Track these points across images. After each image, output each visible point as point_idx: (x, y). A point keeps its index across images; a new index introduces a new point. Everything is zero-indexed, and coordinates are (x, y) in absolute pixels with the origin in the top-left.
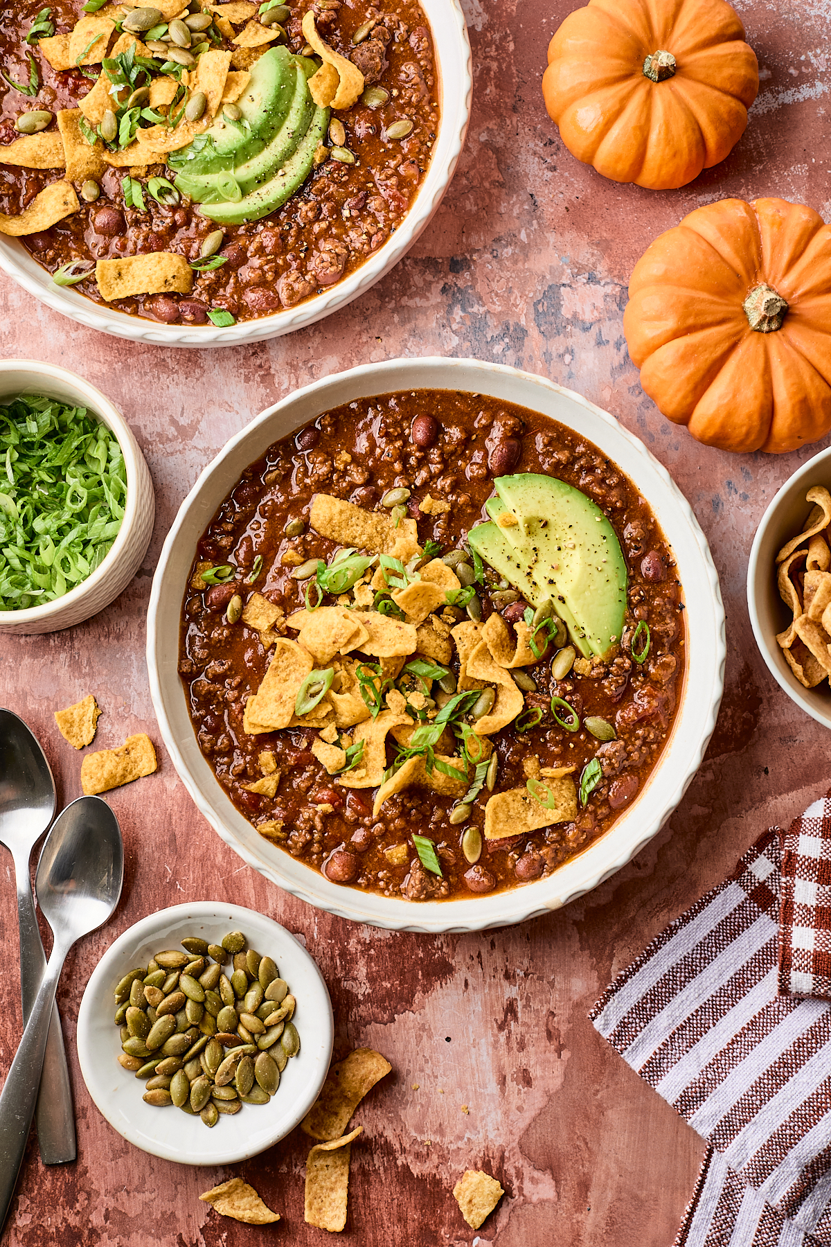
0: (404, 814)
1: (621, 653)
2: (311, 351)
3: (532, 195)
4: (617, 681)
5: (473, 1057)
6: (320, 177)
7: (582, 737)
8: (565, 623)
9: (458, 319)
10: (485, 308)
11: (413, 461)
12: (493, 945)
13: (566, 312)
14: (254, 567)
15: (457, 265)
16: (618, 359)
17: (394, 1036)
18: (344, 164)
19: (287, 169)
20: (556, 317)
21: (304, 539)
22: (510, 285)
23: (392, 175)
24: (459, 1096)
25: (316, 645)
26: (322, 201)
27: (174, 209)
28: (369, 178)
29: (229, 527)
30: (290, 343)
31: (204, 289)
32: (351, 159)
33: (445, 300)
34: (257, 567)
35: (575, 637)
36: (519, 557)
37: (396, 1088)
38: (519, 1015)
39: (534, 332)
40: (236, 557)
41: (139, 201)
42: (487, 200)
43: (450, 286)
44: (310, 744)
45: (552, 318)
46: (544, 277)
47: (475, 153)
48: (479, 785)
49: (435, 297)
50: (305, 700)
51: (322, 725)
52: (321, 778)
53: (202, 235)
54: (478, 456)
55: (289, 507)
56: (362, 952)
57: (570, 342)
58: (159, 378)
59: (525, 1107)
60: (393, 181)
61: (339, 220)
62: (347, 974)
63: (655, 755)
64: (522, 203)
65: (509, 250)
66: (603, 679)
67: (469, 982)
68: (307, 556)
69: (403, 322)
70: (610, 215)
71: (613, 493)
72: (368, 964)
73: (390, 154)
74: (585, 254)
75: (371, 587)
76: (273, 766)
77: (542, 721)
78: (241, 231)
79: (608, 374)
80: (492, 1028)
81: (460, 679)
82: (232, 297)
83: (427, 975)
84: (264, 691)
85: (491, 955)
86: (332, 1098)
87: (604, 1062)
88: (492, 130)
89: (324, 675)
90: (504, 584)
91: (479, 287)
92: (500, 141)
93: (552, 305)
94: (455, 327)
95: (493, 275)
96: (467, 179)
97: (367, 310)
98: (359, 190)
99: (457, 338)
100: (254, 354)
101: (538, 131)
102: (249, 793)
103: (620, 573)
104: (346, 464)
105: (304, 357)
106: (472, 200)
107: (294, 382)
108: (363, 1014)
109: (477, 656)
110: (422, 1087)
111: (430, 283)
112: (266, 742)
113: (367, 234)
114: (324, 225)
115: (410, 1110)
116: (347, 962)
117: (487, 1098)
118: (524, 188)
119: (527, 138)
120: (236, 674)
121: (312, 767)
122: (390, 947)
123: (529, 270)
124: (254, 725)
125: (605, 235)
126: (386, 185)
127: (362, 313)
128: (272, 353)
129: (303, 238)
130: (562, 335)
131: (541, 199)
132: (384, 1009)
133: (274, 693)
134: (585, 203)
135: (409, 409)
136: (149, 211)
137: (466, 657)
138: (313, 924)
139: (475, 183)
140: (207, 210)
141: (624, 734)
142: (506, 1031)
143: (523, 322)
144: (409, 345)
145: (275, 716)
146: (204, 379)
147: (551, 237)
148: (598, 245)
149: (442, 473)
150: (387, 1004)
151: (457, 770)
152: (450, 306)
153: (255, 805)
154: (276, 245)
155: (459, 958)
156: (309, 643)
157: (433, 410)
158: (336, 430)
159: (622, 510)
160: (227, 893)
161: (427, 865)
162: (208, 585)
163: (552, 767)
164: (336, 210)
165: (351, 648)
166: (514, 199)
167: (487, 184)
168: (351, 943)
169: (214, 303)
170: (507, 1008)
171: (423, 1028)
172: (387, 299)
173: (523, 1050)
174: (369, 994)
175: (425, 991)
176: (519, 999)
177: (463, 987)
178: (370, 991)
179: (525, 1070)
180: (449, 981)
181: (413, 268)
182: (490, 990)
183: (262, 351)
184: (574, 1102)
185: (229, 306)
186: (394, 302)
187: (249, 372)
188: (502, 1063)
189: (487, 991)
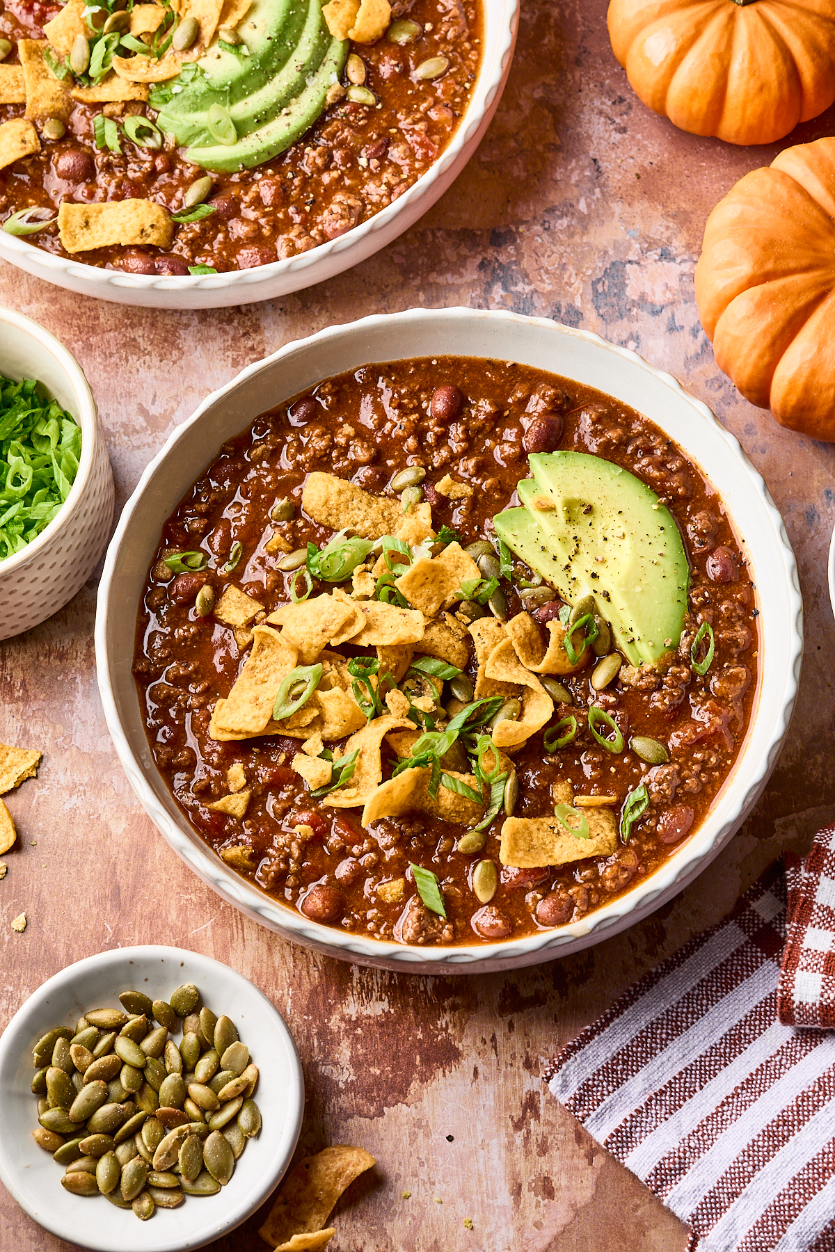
0: (401, 842)
1: (678, 662)
3: (595, 160)
4: (671, 694)
5: (481, 1160)
6: (334, 119)
7: (626, 760)
8: (609, 625)
9: (498, 298)
10: (532, 287)
11: (430, 438)
12: (511, 1027)
13: (631, 293)
14: (231, 557)
15: (499, 237)
16: (694, 346)
17: (382, 1134)
18: (362, 105)
19: (293, 108)
20: (619, 299)
21: (294, 525)
22: (564, 261)
23: (420, 120)
24: (461, 1207)
25: (302, 635)
26: (335, 147)
27: (155, 153)
28: (393, 122)
29: (203, 508)
30: (289, 323)
31: (186, 243)
32: (370, 99)
33: (482, 277)
34: (235, 556)
35: (621, 641)
36: (556, 548)
37: (381, 1196)
38: (542, 1112)
39: (590, 314)
40: (210, 543)
41: (113, 142)
42: (540, 166)
43: (490, 262)
44: (289, 759)
45: (614, 300)
46: (606, 252)
47: (527, 112)
48: (495, 811)
49: (471, 274)
50: (286, 702)
51: (306, 736)
52: (301, 800)
53: (186, 184)
54: (510, 434)
55: (277, 488)
56: (346, 1031)
57: (635, 327)
58: (127, 361)
59: (545, 1223)
60: (421, 126)
61: (354, 170)
62: (326, 1057)
63: (717, 784)
64: (583, 169)
65: (565, 222)
66: (655, 690)
67: (480, 1070)
68: (295, 545)
69: (430, 301)
70: (691, 183)
71: (676, 478)
72: (354, 1048)
73: (418, 96)
74: (659, 227)
75: (372, 575)
76: (243, 781)
77: (577, 738)
78: (235, 178)
79: (681, 364)
80: (507, 1126)
81: (478, 684)
82: (220, 254)
83: (426, 1061)
84: (237, 694)
85: (508, 1039)
86: (299, 1203)
88: (549, 85)
89: (308, 673)
90: (536, 580)
91: (525, 263)
92: (558, 98)
93: (615, 285)
95: (543, 250)
96: (516, 141)
97: (387, 286)
98: (379, 136)
100: (244, 334)
101: (606, 88)
102: (212, 812)
103: (680, 570)
104: (349, 438)
106: (521, 166)
108: (344, 1106)
109: (499, 656)
110: (414, 1195)
111: (465, 258)
112: (236, 755)
113: (388, 184)
114: (335, 174)
115: (398, 1222)
116: (327, 1042)
117: (497, 1210)
118: (586, 152)
119: (593, 95)
120: (203, 678)
121: (291, 787)
122: (381, 1025)
123: (587, 244)
124: (223, 730)
125: (684, 205)
126: (413, 130)
127: (380, 290)
128: (267, 334)
129: (309, 189)
130: (625, 319)
131: (606, 164)
132: (371, 1100)
133: (249, 695)
134: (660, 169)
135: (428, 379)
136: (124, 156)
137: (486, 657)
138: (286, 997)
139: (526, 145)
140: (193, 155)
141: (679, 757)
142: (524, 1130)
143: (578, 303)
145: (248, 719)
146: (182, 363)
147: (617, 208)
148: (674, 217)
149: (466, 453)
150: (375, 1094)
151: (469, 787)
152: (488, 284)
153: (219, 828)
154: (275, 196)
155: (467, 1041)
156: (293, 634)
157: (458, 380)
158: (338, 401)
159: (686, 499)
161: (427, 902)
162: (173, 574)
163: (589, 795)
164: (351, 157)
165: (344, 638)
166: (573, 163)
167: (540, 148)
168: (333, 1020)
169: (198, 260)
170: (526, 1103)
171: (418, 1124)
172: (411, 275)
173: (544, 1153)
174: (352, 1082)
175: (423, 1080)
176: (541, 1092)
177: (472, 1076)
178: (354, 1078)
179: (546, 1179)
180: (453, 1068)
181: (446, 241)
182: (505, 1081)
183: (255, 331)
184: (607, 1218)
185: (216, 263)
186: (419, 278)
187: (238, 356)
188: (517, 1169)
189: (501, 1081)
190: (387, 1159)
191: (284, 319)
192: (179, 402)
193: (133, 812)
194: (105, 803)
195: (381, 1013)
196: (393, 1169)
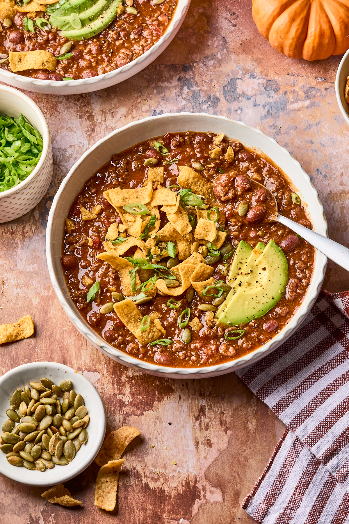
2: (113, 105)
3: (224, 37)
5: (183, 432)
6: (120, 20)
9: (186, 93)
10: (199, 88)
13: (239, 91)
15: (186, 68)
16: (264, 112)
17: (143, 422)
18: (132, 14)
19: (104, 15)
20: (234, 93)
22: (212, 78)
23: (155, 20)
24: (175, 451)
26: (121, 31)
27: (48, 32)
28: (144, 21)
30: (102, 101)
31: (62, 69)
32: (135, 12)
33: (179, 84)
37: (143, 446)
38: (206, 413)
39: (223, 99)
41: (31, 28)
42: (202, 39)
43: (182, 78)
45: (232, 94)
46: (229, 75)
47: (196, 18)
49: (175, 83)
53: (61, 45)
56: (128, 381)
57: (241, 104)
59: (208, 457)
60: (155, 23)
61: (128, 40)
62: (120, 392)
64: (219, 41)
65: (212, 62)
67: (182, 397)
69: (159, 93)
70: (262, 47)
72: (131, 388)
73: (154, 11)
74: (249, 64)
78: (81, 43)
79: (259, 119)
80: (193, 419)
82: (75, 73)
83: (160, 393)
85: (193, 384)
86: (110, 449)
87: (248, 437)
88: (205, 7)
91: (196, 79)
92: (209, 12)
93: (232, 88)
94: (184, 96)
95: (203, 73)
96: (192, 29)
97: (141, 87)
98: (139, 27)
99: (185, 101)
100: (84, 106)
101: (228, 9)
105: (109, 108)
106: (194, 39)
107: (104, 119)
108: (128, 411)
110: (156, 446)
111: (173, 76)
113: (142, 46)
114: (121, 42)
115: (149, 457)
116: (120, 386)
117: (189, 452)
118: (220, 34)
119: (223, 11)
122: (142, 379)
123: (221, 71)
125: (259, 56)
126: (152, 24)
127: (138, 88)
128: (93, 106)
129: (111, 47)
130: (237, 101)
131: (228, 39)
132: (138, 409)
134: (250, 42)
136: (36, 33)
138: (104, 368)
139: (196, 31)
140: (64, 33)
142: (199, 420)
143: (218, 95)
144: (161, 104)
146: (59, 117)
147: (233, 57)
148: (256, 61)
150: (140, 406)
152: (182, 86)
154: (97, 50)
155: (176, 385)
160: (62, 352)
164: (128, 35)
166: (215, 39)
167: (202, 32)
168: (123, 377)
169: (66, 75)
170: (200, 410)
171: (157, 418)
172: (151, 83)
173: (208, 430)
174: (131, 402)
175: (159, 401)
176: (206, 405)
177: (178, 399)
178: (132, 400)
179: (209, 439)
180: (171, 396)
181: (164, 69)
182: (192, 401)
183: (89, 105)
184: (233, 455)
185: (74, 77)
186: (154, 84)
187: (82, 114)
188: (197, 436)
189: (190, 401)
190: (145, 432)
191: (100, 100)
192: (58, 133)
193: (42, 295)
194: (30, 292)
195: (142, 374)
196: (147, 435)
